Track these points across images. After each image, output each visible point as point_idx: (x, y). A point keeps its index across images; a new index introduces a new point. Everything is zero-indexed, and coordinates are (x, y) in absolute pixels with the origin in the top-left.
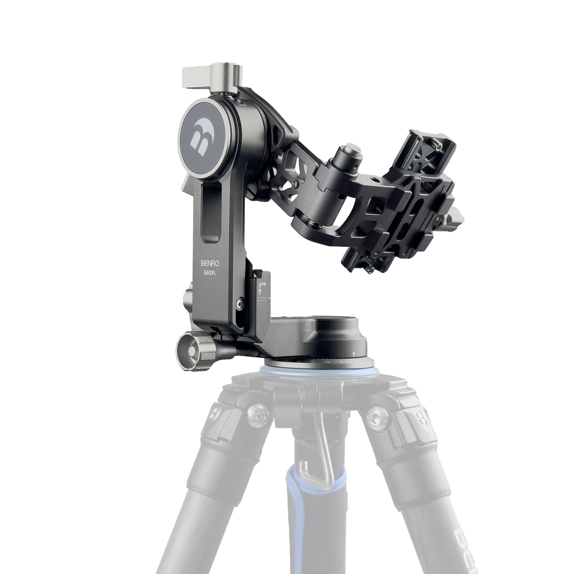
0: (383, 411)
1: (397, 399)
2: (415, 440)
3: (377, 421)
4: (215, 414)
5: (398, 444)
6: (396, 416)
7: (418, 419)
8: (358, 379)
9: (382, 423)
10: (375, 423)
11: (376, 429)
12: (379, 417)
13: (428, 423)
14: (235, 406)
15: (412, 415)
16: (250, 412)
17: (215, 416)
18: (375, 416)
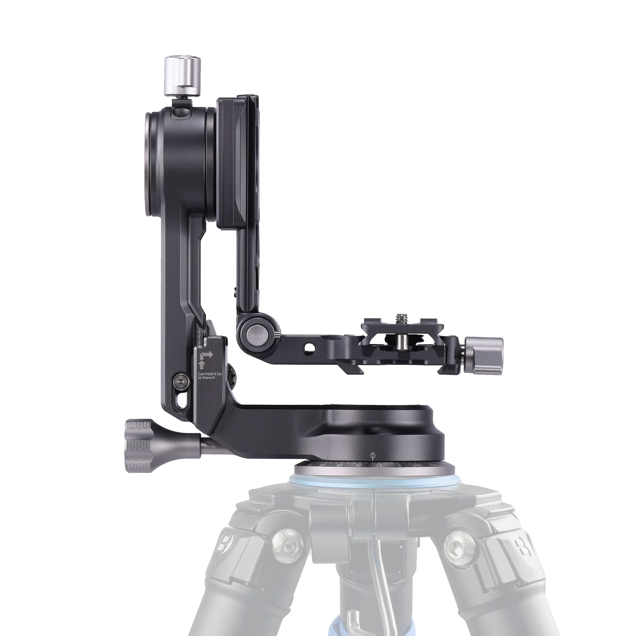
0: (467, 537)
1: (488, 520)
2: (514, 578)
3: (459, 551)
4: (225, 544)
5: (489, 584)
6: (486, 544)
7: (518, 549)
8: (430, 491)
9: (465, 554)
10: (455, 555)
11: (457, 563)
12: (461, 546)
13: (532, 555)
14: (254, 532)
15: (508, 542)
16: (277, 540)
17: (225, 547)
18: (456, 544)
